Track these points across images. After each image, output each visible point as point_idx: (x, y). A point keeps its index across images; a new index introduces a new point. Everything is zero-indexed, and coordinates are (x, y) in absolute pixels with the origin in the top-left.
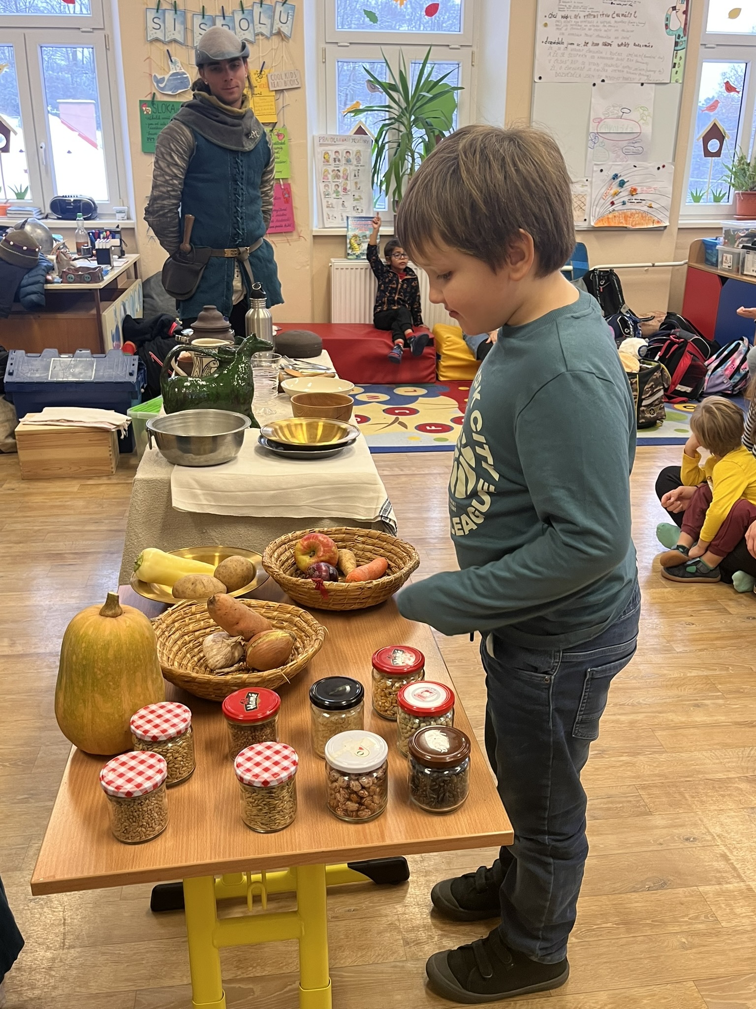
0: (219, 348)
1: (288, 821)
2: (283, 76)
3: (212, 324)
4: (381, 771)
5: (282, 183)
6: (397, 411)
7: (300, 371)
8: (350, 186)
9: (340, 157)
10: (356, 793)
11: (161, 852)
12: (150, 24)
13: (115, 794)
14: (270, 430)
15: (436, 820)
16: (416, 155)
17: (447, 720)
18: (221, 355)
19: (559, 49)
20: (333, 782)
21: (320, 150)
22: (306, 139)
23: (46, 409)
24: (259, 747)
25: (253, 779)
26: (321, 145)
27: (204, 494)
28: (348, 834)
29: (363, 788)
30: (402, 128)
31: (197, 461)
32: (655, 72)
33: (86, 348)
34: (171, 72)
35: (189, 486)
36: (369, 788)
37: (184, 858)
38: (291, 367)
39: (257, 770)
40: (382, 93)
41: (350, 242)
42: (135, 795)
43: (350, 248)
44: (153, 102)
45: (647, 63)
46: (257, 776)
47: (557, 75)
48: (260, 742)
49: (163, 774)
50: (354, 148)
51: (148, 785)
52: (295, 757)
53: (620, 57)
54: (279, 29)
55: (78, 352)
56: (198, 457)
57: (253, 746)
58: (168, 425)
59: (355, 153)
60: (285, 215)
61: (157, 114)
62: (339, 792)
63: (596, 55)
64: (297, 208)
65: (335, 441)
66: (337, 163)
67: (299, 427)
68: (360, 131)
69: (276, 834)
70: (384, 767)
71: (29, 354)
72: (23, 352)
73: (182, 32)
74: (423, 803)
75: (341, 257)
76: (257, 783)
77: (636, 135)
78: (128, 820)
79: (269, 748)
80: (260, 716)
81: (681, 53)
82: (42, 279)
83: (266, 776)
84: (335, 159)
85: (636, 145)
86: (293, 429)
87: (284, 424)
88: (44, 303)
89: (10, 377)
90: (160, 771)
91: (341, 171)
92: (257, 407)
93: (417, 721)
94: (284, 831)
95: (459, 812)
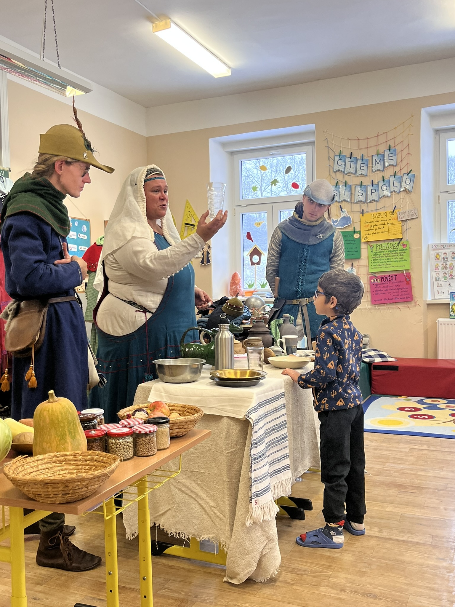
2: (407, 213)
5: (405, 272)
9: (448, 256)
21: (433, 253)
22: (421, 246)
26: (434, 250)
34: (341, 217)
35: (159, 391)
41: (452, 308)
43: (451, 311)
54: (405, 187)
60: (407, 291)
64: (414, 287)
66: (445, 259)
73: (349, 196)
75: (445, 317)
84: (444, 257)
91: (449, 265)
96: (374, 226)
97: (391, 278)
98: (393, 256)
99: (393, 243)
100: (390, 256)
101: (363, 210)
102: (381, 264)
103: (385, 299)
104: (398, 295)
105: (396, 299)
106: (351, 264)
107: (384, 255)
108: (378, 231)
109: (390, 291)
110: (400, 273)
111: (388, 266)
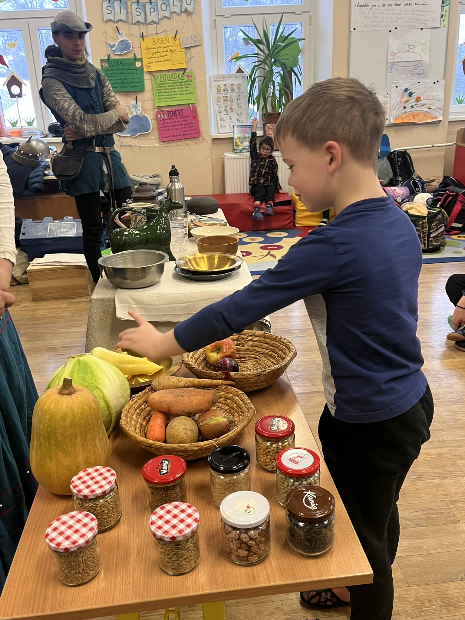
0: (147, 208)
1: (193, 565)
2: (190, 38)
3: (145, 194)
4: (264, 525)
5: (191, 106)
6: (269, 248)
7: (204, 222)
8: (235, 106)
9: (227, 88)
10: (245, 543)
11: (94, 594)
12: (105, 11)
13: (56, 550)
14: (182, 262)
15: (310, 562)
16: (276, 84)
17: (315, 479)
18: (148, 213)
19: (367, 9)
20: (227, 534)
21: (215, 84)
22: (205, 77)
23: (46, 255)
24: (168, 507)
25: (164, 535)
26: (215, 81)
27: (138, 307)
28: (241, 576)
29: (251, 539)
30: (267, 67)
31: (132, 285)
32: (429, 21)
33: (70, 216)
34: (119, 40)
35: (128, 303)
36: (256, 539)
37: (111, 599)
38: (197, 220)
39: (167, 527)
40: (253, 45)
41: (236, 142)
42: (72, 550)
43: (236, 145)
44: (109, 60)
45: (424, 16)
46: (166, 532)
47: (365, 26)
48: (170, 502)
49: (94, 531)
50: (236, 82)
51: (81, 541)
52: (197, 515)
53: (406, 13)
54: (186, 8)
55: (65, 218)
56: (133, 282)
57: (164, 505)
58: (114, 261)
59: (237, 85)
60: (194, 127)
61: (112, 67)
62: (232, 542)
63: (391, 12)
64: (201, 122)
65: (227, 268)
66: (226, 92)
67: (202, 259)
68: (240, 71)
69: (184, 576)
70: (267, 521)
71: (35, 221)
72: (31, 220)
73: (125, 15)
74: (299, 549)
75: (230, 152)
76: (167, 537)
77: (419, 62)
78: (68, 568)
79: (176, 507)
80: (171, 479)
81: (446, 8)
82: (42, 174)
83: (174, 532)
84: (224, 90)
85: (419, 69)
86: (198, 260)
87: (191, 257)
88: (43, 189)
89: (23, 236)
90: (91, 529)
91: (229, 97)
92: (174, 247)
93: (292, 481)
94: (190, 573)
95: (328, 555)
96: (156, 53)
97: (178, 113)
98: (178, 88)
99: (176, 73)
100: (175, 89)
101: (143, 33)
102: (167, 97)
103: (173, 136)
104: (186, 131)
105: (184, 135)
106: (135, 97)
107: (169, 88)
108: (160, 59)
109: (177, 127)
110: (186, 107)
111: (173, 99)
